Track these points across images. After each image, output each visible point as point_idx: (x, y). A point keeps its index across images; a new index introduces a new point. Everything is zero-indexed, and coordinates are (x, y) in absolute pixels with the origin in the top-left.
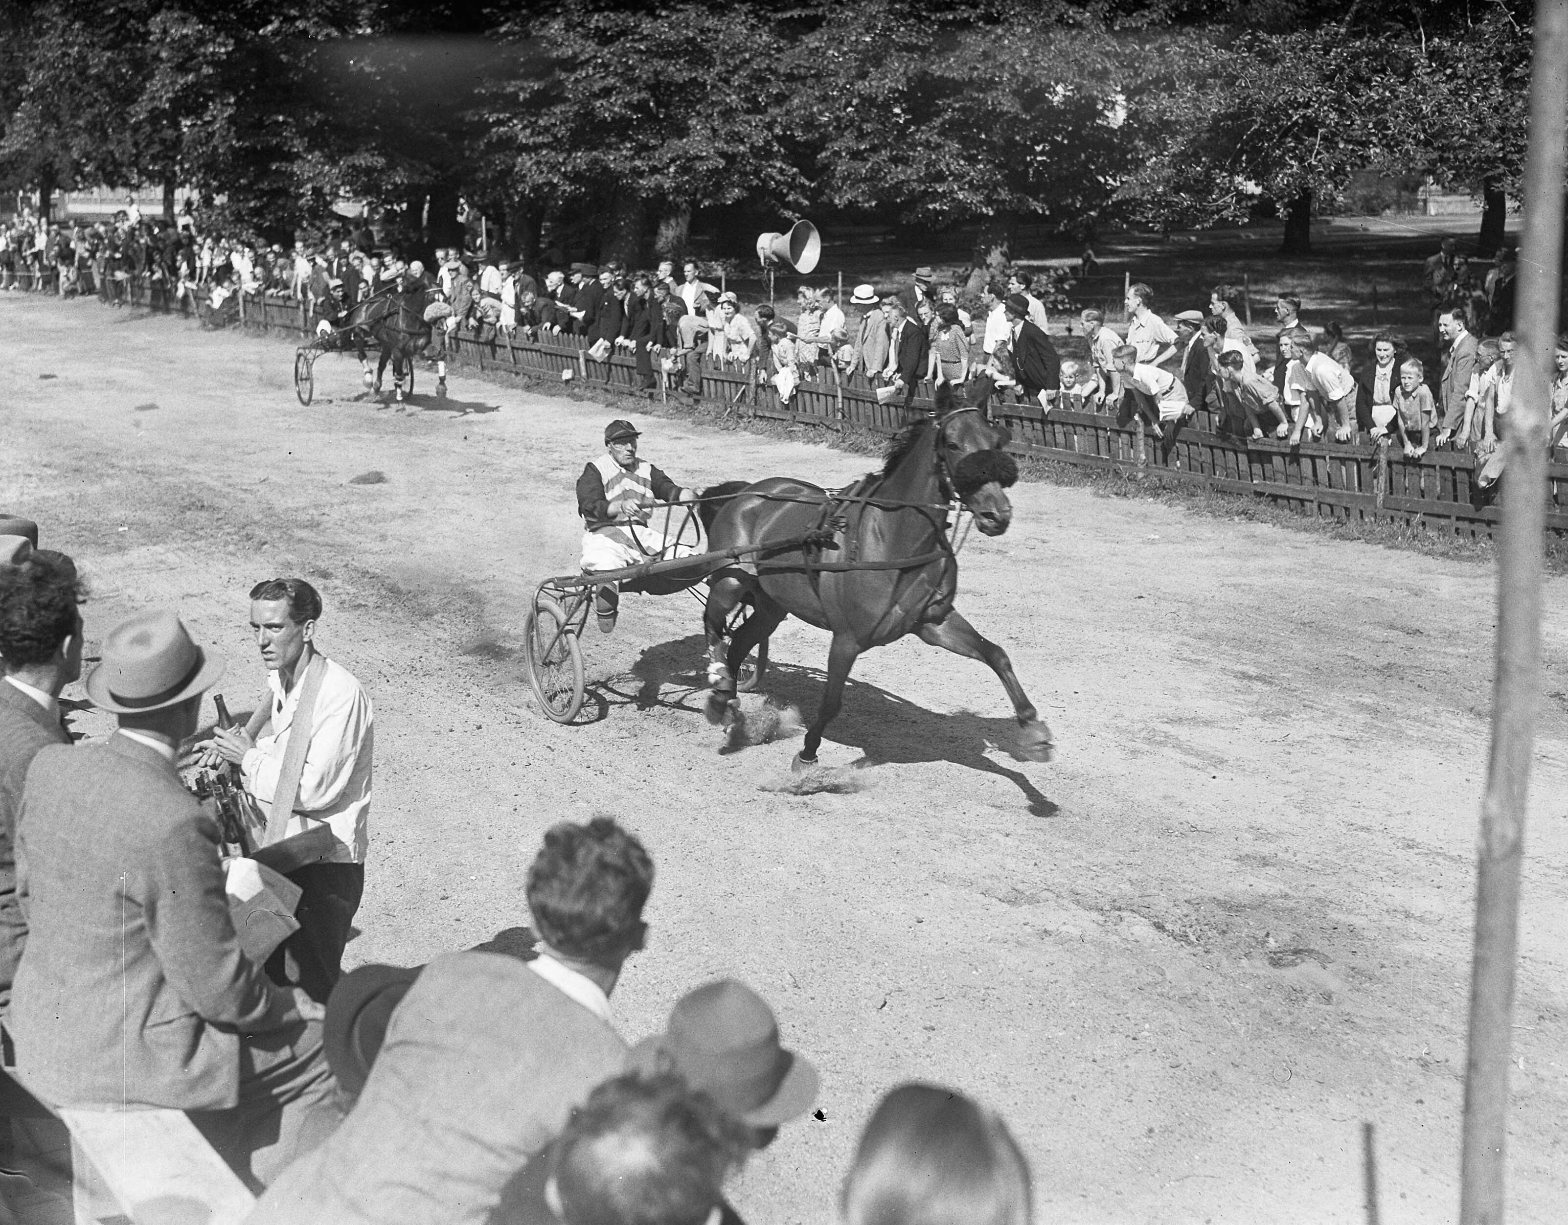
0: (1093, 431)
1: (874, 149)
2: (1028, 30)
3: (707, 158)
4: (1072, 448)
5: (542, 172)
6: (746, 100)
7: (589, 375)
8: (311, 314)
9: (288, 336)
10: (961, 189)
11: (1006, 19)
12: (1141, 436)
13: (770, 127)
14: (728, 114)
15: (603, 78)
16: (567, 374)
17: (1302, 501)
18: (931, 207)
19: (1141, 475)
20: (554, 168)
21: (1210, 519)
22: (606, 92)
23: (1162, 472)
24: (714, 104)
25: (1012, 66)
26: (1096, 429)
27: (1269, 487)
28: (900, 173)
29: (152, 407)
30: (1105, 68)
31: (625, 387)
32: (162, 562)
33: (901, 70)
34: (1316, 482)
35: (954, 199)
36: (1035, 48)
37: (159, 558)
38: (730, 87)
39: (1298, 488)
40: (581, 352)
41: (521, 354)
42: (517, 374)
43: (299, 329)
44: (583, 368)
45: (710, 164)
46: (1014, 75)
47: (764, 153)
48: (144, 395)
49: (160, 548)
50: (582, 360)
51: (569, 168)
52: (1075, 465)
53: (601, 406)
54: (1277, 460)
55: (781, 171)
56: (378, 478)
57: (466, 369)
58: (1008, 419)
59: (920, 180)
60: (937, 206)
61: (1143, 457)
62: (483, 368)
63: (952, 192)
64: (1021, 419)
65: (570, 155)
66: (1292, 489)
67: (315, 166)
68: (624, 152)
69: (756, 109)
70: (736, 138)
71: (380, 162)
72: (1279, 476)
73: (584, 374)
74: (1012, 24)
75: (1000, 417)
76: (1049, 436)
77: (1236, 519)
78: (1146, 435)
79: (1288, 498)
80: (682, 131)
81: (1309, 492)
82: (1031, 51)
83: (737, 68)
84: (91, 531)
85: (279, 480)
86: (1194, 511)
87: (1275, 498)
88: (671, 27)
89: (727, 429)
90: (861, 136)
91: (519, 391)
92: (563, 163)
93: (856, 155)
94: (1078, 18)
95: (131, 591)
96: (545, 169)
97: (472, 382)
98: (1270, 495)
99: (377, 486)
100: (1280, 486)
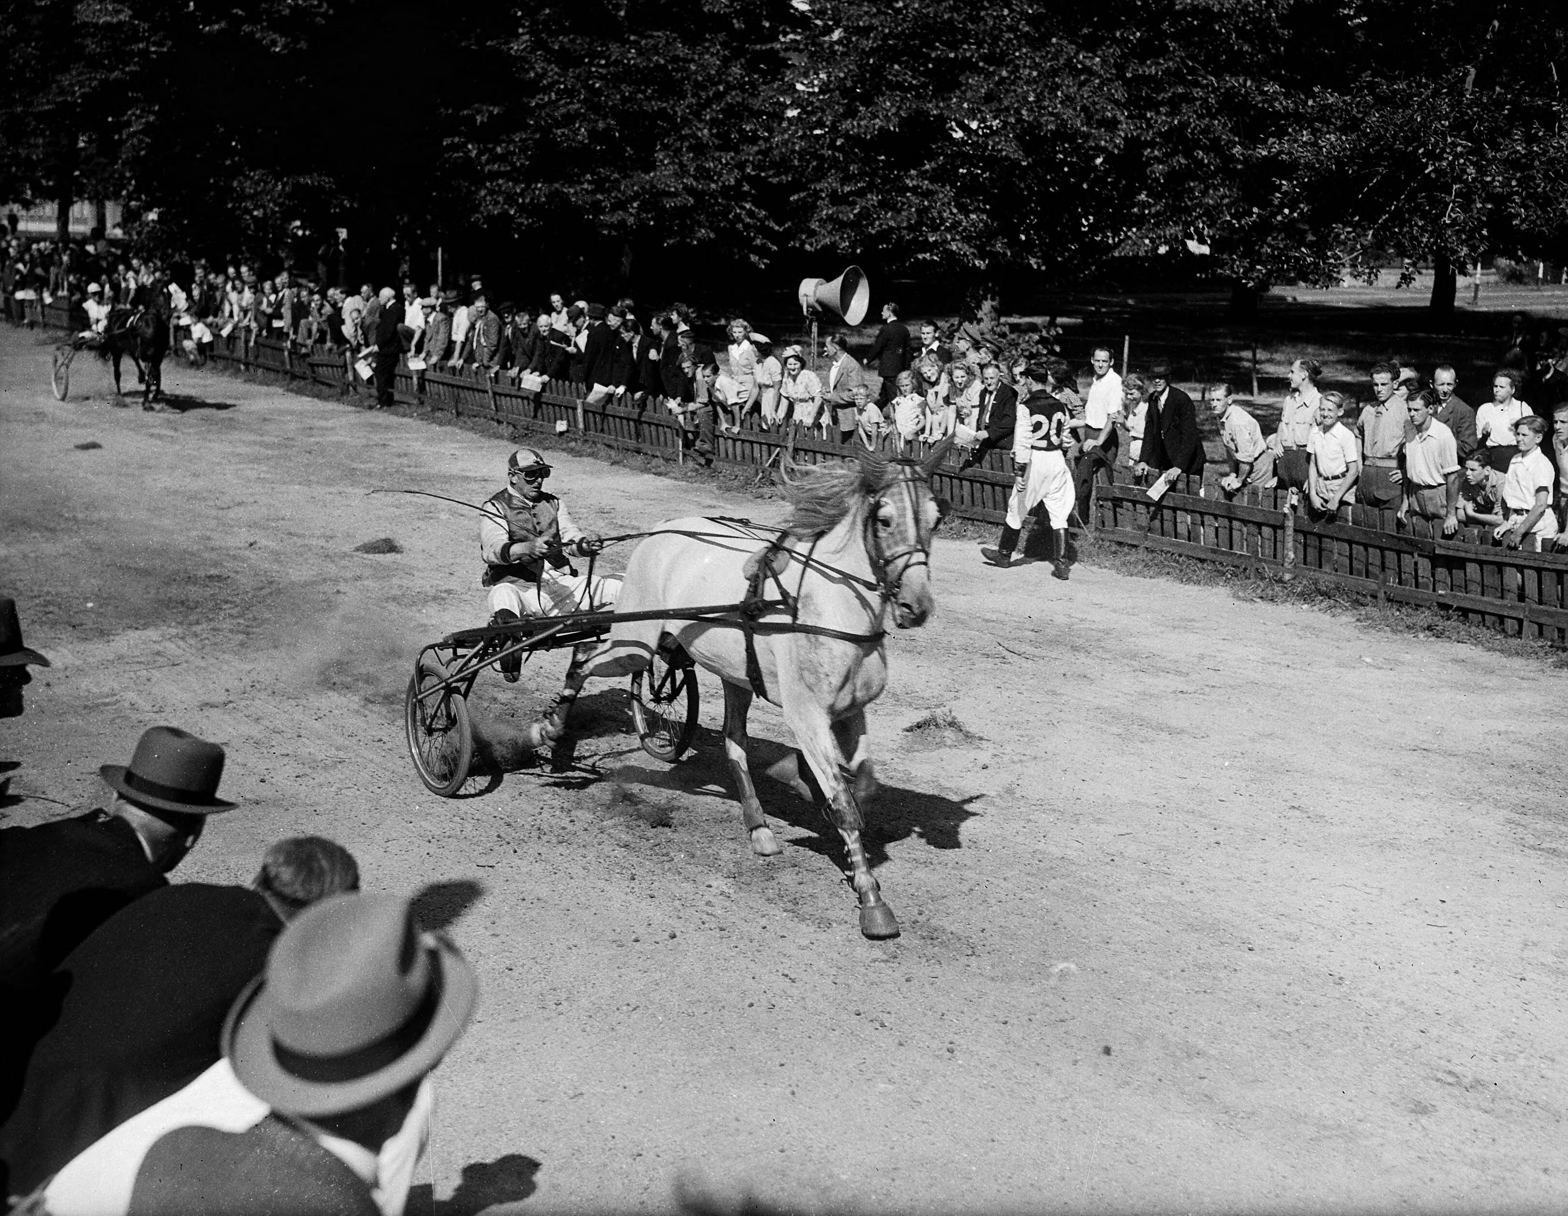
0: (1226, 522)
1: (861, 193)
2: (1035, 73)
3: (676, 194)
4: (1197, 539)
5: (497, 203)
6: (718, 136)
7: (587, 428)
8: (252, 344)
9: (226, 369)
10: (953, 240)
11: (1011, 61)
12: (1290, 531)
13: (741, 166)
14: (699, 149)
15: (567, 104)
16: (561, 426)
17: (1501, 618)
18: (920, 257)
19: (1287, 577)
20: (511, 199)
21: (1390, 635)
22: (569, 119)
23: (1318, 575)
24: (683, 138)
25: (1018, 111)
26: (1230, 520)
27: (1461, 599)
28: (889, 219)
29: (94, 446)
30: (1114, 117)
31: (632, 443)
32: (158, 653)
33: (894, 110)
34: (1522, 597)
35: (946, 250)
36: (1042, 92)
37: (157, 647)
38: (701, 121)
39: (1499, 602)
40: (579, 402)
41: (504, 402)
42: (499, 422)
43: (239, 361)
44: (580, 419)
45: (679, 201)
46: (1020, 120)
47: (733, 194)
48: (79, 431)
49: (152, 634)
50: (580, 411)
51: (527, 200)
52: (1202, 561)
53: (605, 465)
54: (1472, 569)
55: (751, 213)
56: (389, 546)
57: (439, 414)
58: (1117, 502)
59: (910, 228)
60: (927, 256)
61: (1292, 555)
62: (459, 414)
63: (945, 241)
64: (1134, 503)
65: (528, 186)
66: (1490, 602)
67: (257, 183)
68: (586, 186)
69: (726, 145)
70: (704, 174)
71: (327, 182)
72: (1473, 587)
73: (581, 426)
74: (1017, 67)
75: (1106, 500)
76: (1168, 525)
77: (1421, 636)
78: (1295, 531)
79: (1483, 614)
80: (650, 166)
81: (1512, 608)
82: (1037, 96)
83: (709, 102)
84: (59, 606)
85: (272, 544)
86: (1369, 624)
87: (1465, 612)
88: (640, 53)
89: (762, 497)
90: (847, 179)
91: (505, 443)
92: (521, 195)
93: (836, 199)
94: (1088, 63)
95: (131, 696)
96: (501, 199)
97: (448, 428)
98: (1458, 609)
99: (390, 557)
100: (1473, 599)
